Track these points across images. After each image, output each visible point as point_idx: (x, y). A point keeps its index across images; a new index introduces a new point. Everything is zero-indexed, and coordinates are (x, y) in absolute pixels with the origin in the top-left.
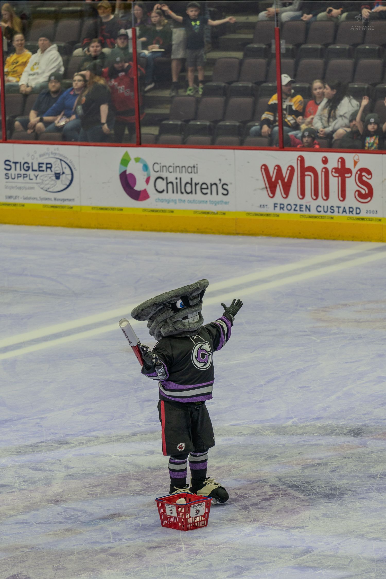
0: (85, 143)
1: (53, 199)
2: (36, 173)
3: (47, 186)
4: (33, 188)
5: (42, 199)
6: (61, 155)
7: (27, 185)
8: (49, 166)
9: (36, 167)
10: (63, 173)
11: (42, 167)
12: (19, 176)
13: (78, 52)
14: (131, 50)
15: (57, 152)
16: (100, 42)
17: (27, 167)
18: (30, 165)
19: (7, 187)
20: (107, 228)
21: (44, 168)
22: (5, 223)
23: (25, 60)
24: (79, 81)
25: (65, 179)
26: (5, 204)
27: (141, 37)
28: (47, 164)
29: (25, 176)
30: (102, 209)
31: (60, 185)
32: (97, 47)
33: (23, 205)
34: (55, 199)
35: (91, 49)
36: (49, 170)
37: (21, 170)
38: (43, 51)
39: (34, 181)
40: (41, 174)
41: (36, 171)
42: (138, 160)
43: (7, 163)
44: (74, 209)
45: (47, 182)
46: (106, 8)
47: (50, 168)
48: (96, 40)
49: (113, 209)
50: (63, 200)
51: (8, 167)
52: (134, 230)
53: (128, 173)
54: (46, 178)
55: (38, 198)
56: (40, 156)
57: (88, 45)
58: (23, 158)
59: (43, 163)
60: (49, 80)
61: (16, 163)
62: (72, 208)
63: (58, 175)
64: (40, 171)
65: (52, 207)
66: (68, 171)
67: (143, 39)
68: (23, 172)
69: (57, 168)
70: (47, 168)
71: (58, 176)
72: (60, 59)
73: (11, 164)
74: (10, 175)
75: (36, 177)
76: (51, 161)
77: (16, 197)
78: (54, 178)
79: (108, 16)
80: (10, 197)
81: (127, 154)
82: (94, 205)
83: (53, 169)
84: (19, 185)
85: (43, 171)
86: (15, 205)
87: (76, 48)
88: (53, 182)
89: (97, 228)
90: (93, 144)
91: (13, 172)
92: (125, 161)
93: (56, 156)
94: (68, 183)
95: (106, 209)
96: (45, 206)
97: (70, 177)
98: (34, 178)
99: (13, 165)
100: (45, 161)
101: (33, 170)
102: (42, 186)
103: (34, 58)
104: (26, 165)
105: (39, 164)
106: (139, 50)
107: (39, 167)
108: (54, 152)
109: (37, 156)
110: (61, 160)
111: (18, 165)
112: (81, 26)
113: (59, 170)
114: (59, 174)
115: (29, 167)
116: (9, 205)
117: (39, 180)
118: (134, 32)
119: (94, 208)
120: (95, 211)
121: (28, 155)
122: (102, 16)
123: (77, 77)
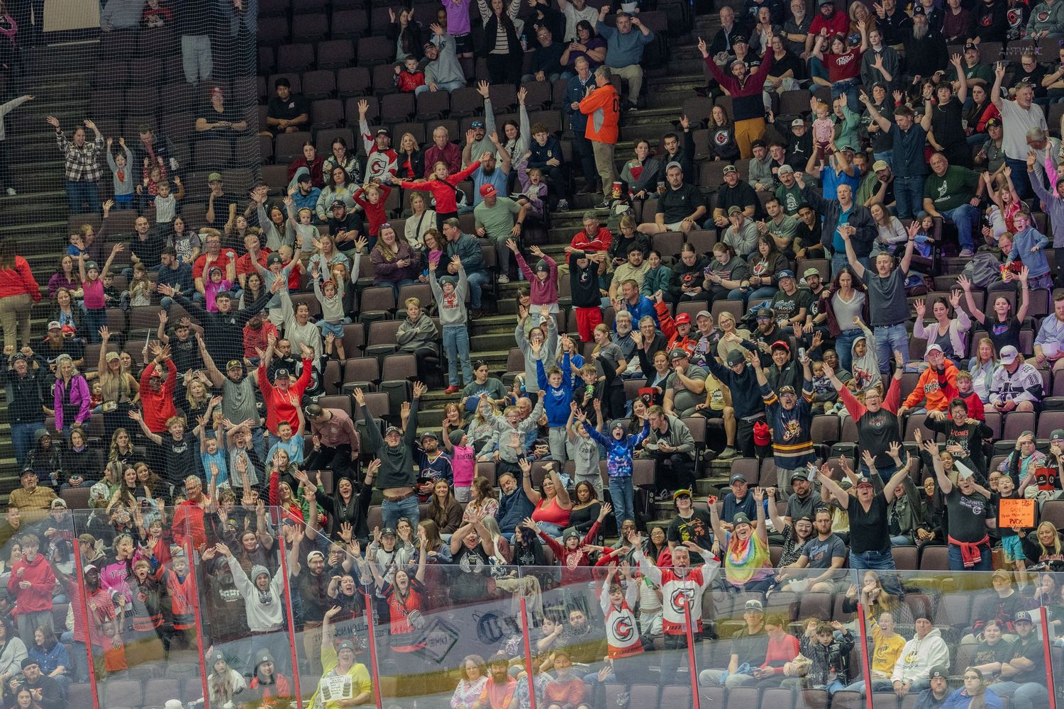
13: (968, 639)
14: (1041, 637)
16: (998, 624)
23: (896, 647)
24: (974, 678)
27: (1053, 619)
32: (995, 630)
35: (987, 633)
46: (1004, 580)
48: (994, 621)
57: (982, 628)
60: (932, 675)
67: (1057, 622)
72: (946, 648)
79: (1006, 591)
87: (966, 634)
103: (910, 646)
106: (1052, 637)
112: (971, 603)
118: (1044, 612)
122: (998, 590)
123: (970, 673)
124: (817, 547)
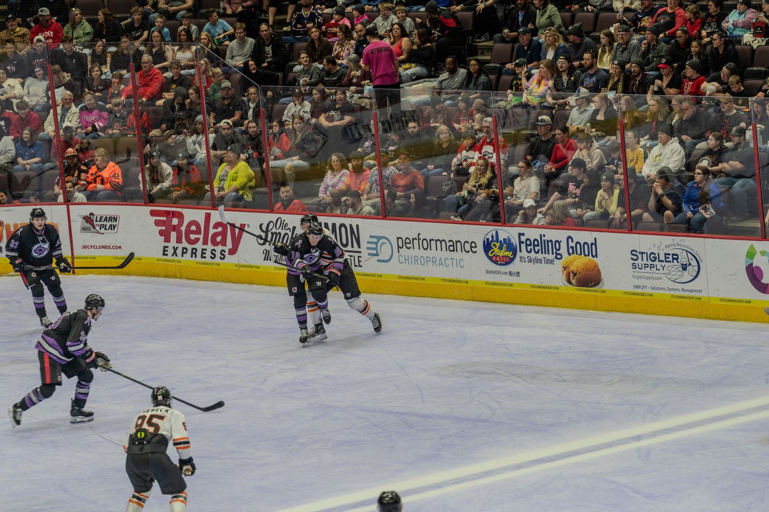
0: (710, 235)
1: (681, 290)
2: (663, 264)
3: (674, 277)
4: (661, 278)
5: (669, 290)
6: (687, 247)
7: (655, 276)
8: (675, 257)
9: (662, 258)
10: (690, 264)
11: (668, 258)
12: (646, 266)
15: (682, 243)
17: (653, 257)
18: (657, 256)
19: (634, 277)
20: (735, 320)
21: (671, 259)
22: (634, 312)
25: (692, 270)
26: (633, 294)
28: (673, 255)
29: (652, 266)
30: (729, 301)
31: (687, 276)
33: (652, 295)
34: (683, 290)
36: (675, 261)
37: (647, 260)
38: (664, 144)
39: (661, 271)
40: (668, 264)
41: (663, 261)
42: (763, 253)
43: (634, 253)
44: (702, 300)
45: (674, 273)
46: (726, 103)
47: (677, 259)
49: (741, 301)
50: (691, 291)
51: (635, 258)
52: (762, 322)
53: (754, 266)
54: (673, 269)
55: (666, 289)
56: (666, 247)
58: (650, 249)
59: (669, 254)
61: (642, 253)
62: (700, 299)
63: (685, 266)
64: (666, 261)
65: (680, 297)
66: (694, 262)
68: (650, 262)
69: (683, 259)
70: (673, 259)
71: (684, 268)
73: (638, 254)
74: (637, 265)
75: (663, 268)
76: (678, 252)
77: (644, 287)
78: (681, 269)
79: (729, 111)
80: (638, 287)
81: (752, 247)
82: (722, 297)
83: (679, 260)
84: (646, 275)
85: (670, 262)
86: (643, 295)
88: (680, 273)
89: (726, 320)
90: (718, 236)
91: (639, 262)
92: (751, 254)
93: (682, 248)
94: (695, 275)
95: (734, 301)
96: (673, 296)
97: (696, 268)
98: (661, 269)
99: (640, 256)
100: (671, 252)
101: (659, 261)
102: (669, 277)
104: (653, 255)
105: (665, 254)
106: (760, 144)
107: (666, 258)
108: (679, 243)
109: (663, 246)
110: (687, 251)
111: (645, 256)
113: (685, 261)
114: (686, 264)
115: (655, 258)
116: (637, 294)
117: (666, 271)
118: (754, 127)
119: (722, 300)
120: (724, 303)
121: (654, 245)
122: (723, 110)
124: (588, 79)
